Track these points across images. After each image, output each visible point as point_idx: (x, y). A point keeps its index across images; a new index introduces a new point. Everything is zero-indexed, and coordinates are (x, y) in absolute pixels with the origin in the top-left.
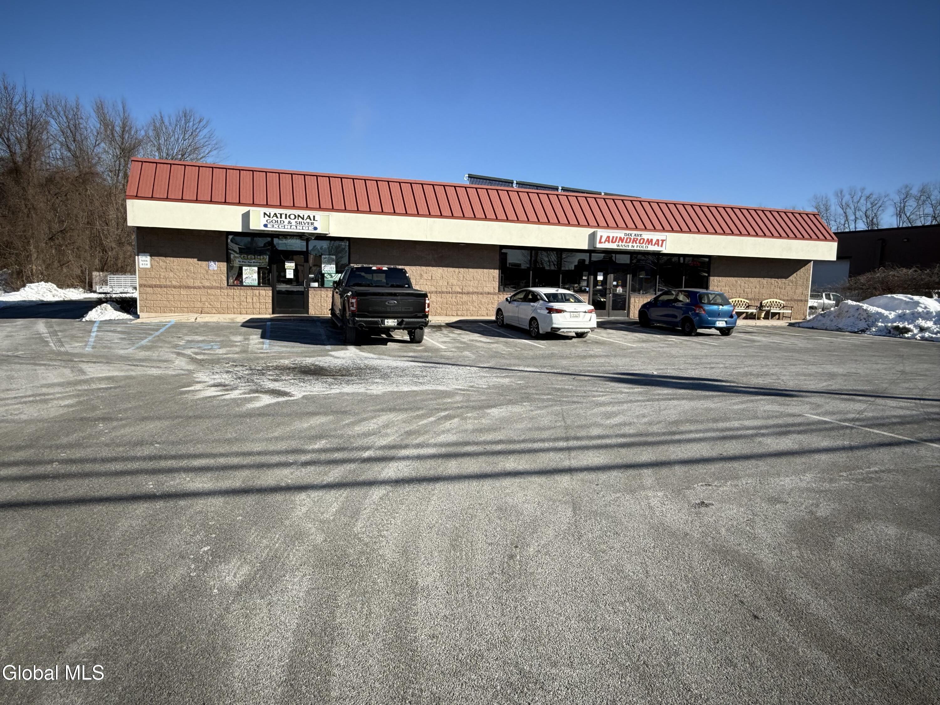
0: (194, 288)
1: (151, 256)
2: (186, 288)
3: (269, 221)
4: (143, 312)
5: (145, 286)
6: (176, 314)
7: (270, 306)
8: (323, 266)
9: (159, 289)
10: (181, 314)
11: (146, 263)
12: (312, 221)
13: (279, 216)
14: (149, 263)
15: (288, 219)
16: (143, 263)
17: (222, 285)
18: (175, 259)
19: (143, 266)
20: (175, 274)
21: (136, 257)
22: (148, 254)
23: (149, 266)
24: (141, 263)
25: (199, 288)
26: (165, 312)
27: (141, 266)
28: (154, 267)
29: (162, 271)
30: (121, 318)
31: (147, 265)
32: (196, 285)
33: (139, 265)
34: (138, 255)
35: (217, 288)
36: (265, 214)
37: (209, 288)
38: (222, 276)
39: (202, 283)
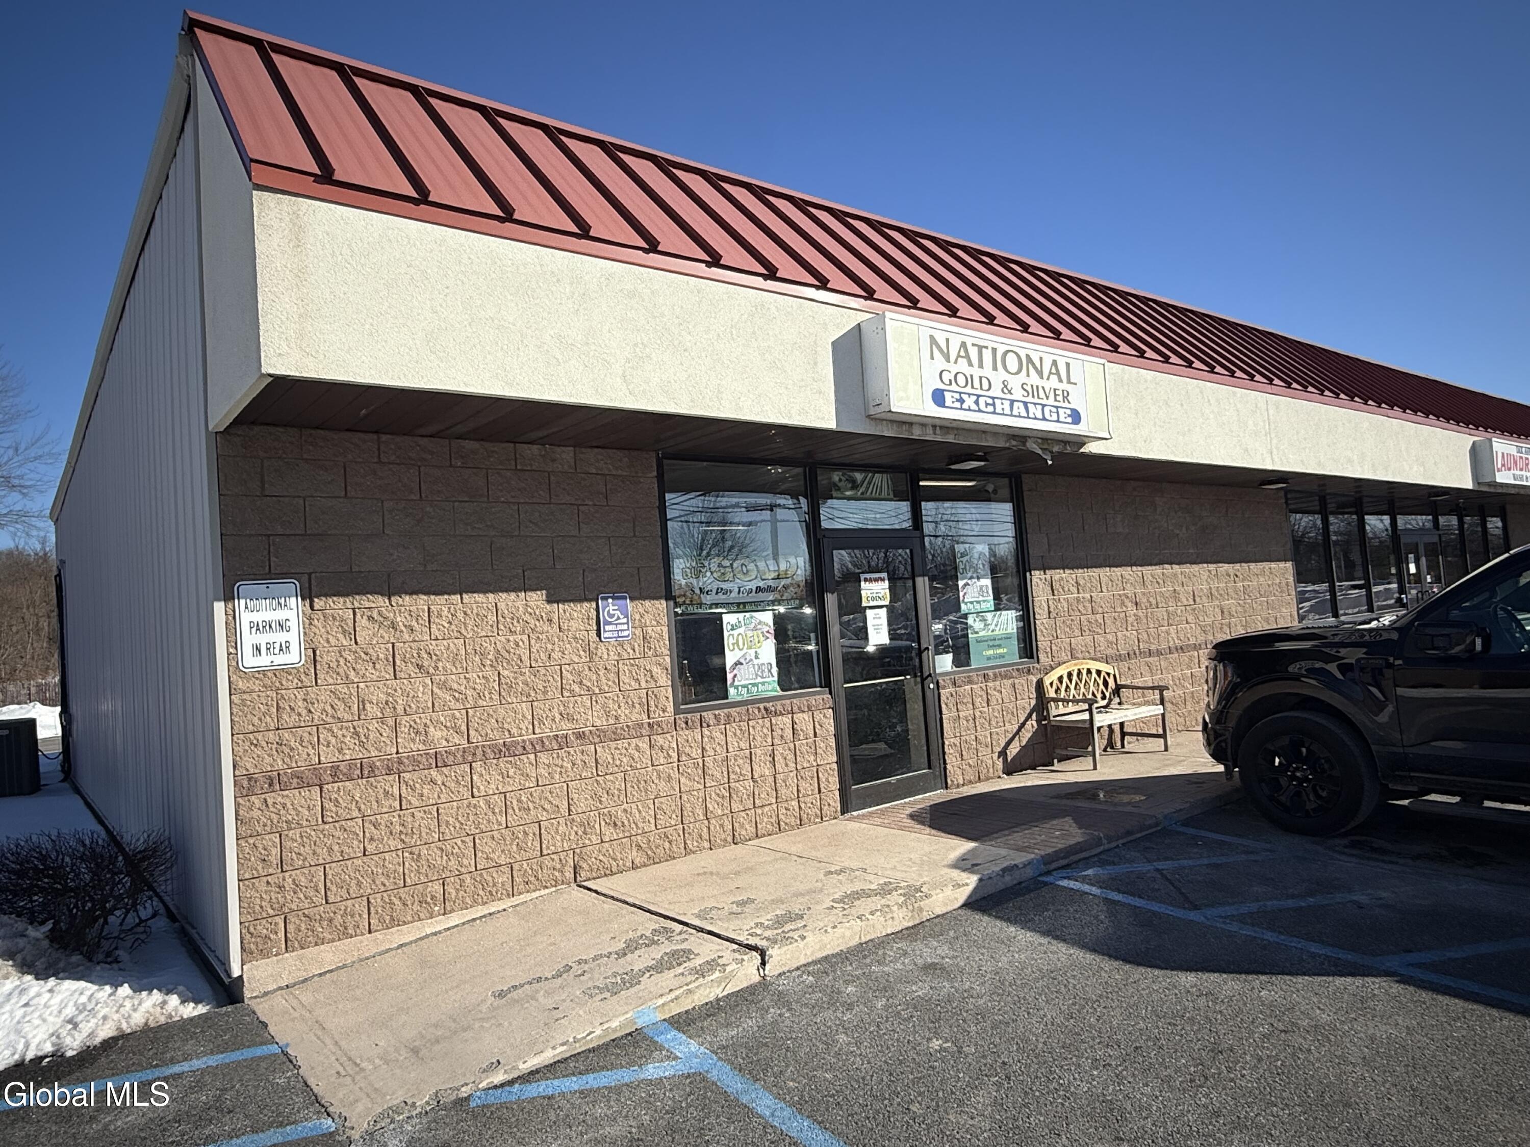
0: (538, 746)
1: (308, 595)
2: (499, 753)
3: (946, 377)
4: (265, 954)
5: (275, 782)
7: (833, 782)
8: (961, 583)
9: (357, 788)
11: (279, 637)
12: (1064, 386)
14: (293, 637)
16: (262, 639)
17: (657, 716)
18: (439, 602)
19: (264, 660)
20: (444, 686)
21: (219, 607)
22: (291, 586)
23: (294, 657)
24: (248, 639)
25: (563, 742)
26: (395, 922)
27: (250, 661)
28: (325, 658)
29: (374, 674)
31: (284, 648)
32: (545, 731)
33: (233, 657)
34: (229, 597)
35: (635, 731)
36: (933, 340)
37: (603, 736)
38: (655, 670)
39: (571, 719)
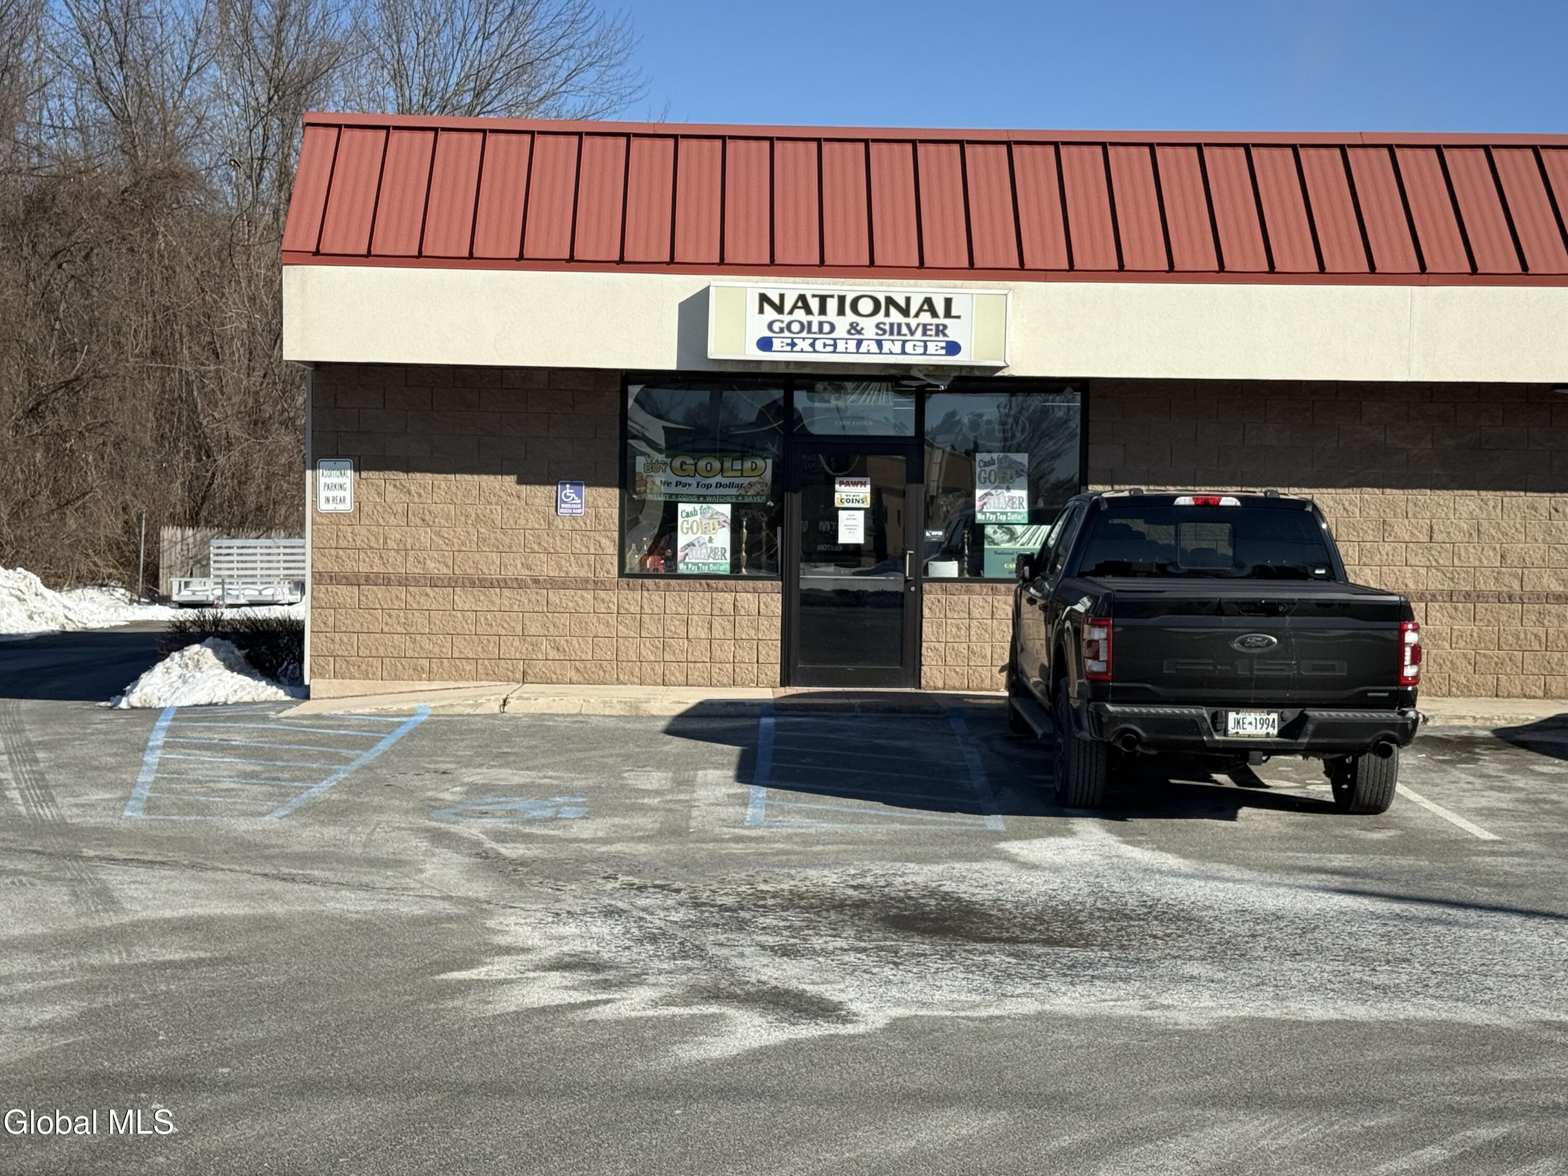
0: (503, 584)
1: (358, 468)
2: (473, 584)
3: (776, 327)
4: (322, 676)
5: (334, 579)
6: (435, 685)
7: (775, 655)
8: (979, 493)
9: (380, 591)
10: (452, 684)
11: (339, 494)
12: (942, 320)
13: (814, 304)
14: (347, 494)
15: (850, 317)
16: (331, 494)
17: (602, 575)
18: (440, 479)
19: (330, 507)
20: (438, 534)
21: (309, 473)
22: (347, 463)
23: (347, 506)
24: (323, 493)
25: (520, 584)
26: (397, 678)
27: (324, 507)
28: (366, 509)
29: (392, 521)
30: (248, 699)
31: (343, 500)
32: (510, 573)
33: (314, 502)
34: (314, 468)
35: (583, 584)
36: (764, 298)
37: (555, 584)
38: (603, 541)
39: (529, 568)
